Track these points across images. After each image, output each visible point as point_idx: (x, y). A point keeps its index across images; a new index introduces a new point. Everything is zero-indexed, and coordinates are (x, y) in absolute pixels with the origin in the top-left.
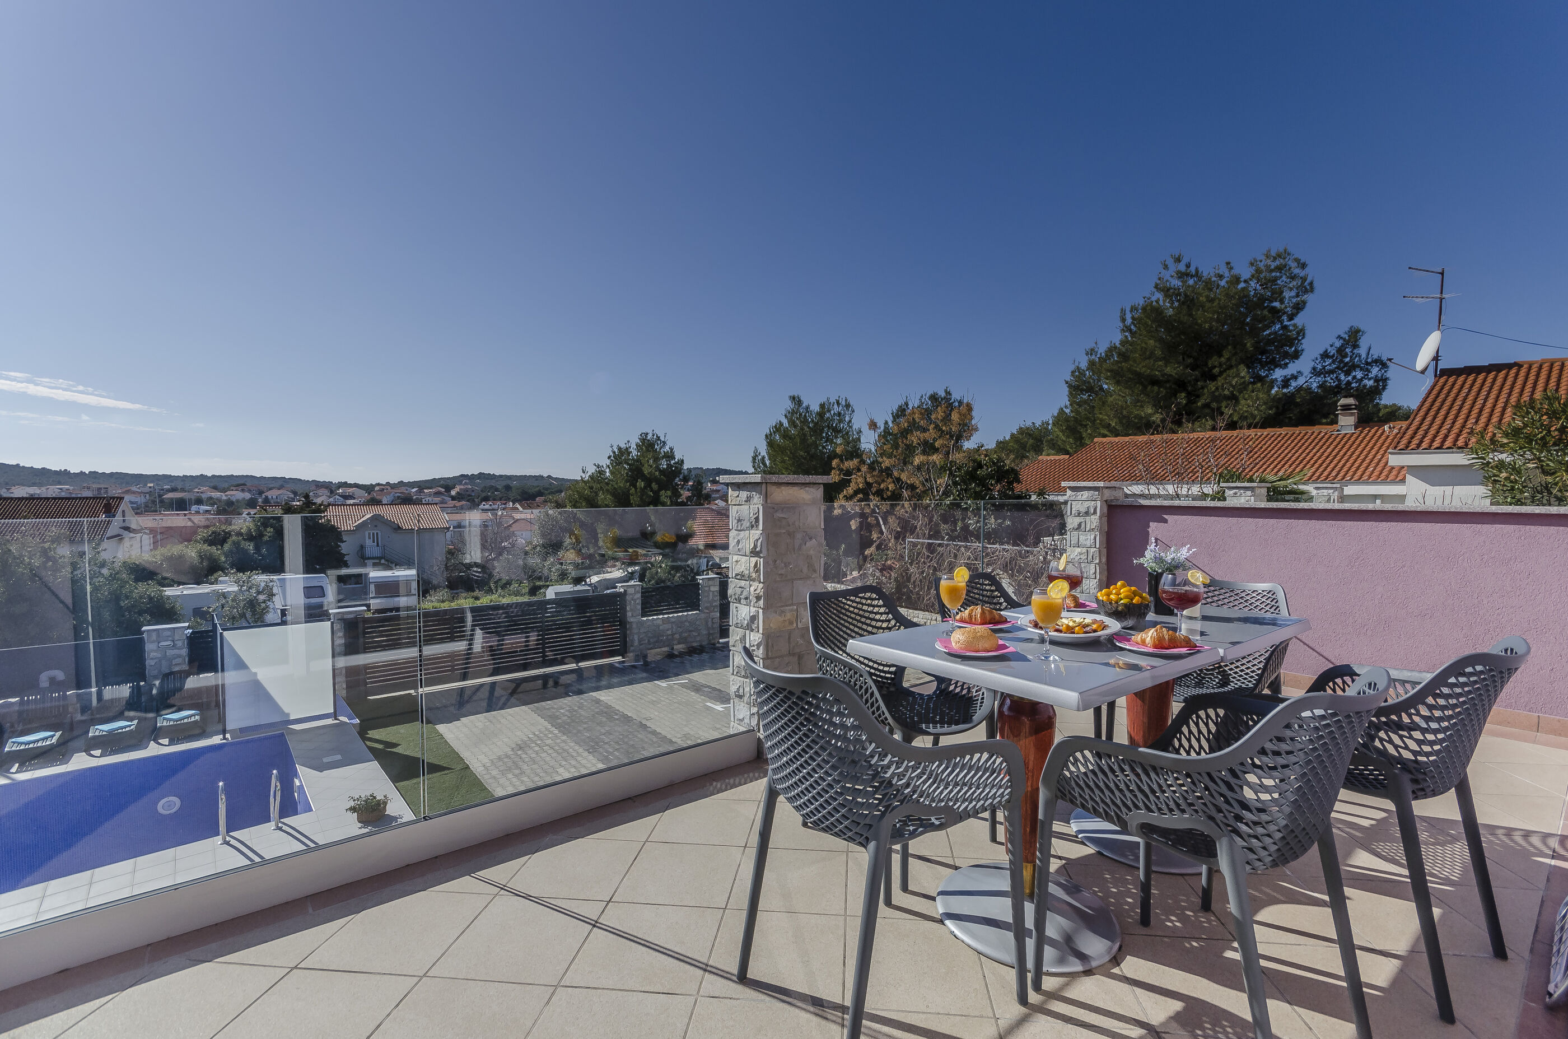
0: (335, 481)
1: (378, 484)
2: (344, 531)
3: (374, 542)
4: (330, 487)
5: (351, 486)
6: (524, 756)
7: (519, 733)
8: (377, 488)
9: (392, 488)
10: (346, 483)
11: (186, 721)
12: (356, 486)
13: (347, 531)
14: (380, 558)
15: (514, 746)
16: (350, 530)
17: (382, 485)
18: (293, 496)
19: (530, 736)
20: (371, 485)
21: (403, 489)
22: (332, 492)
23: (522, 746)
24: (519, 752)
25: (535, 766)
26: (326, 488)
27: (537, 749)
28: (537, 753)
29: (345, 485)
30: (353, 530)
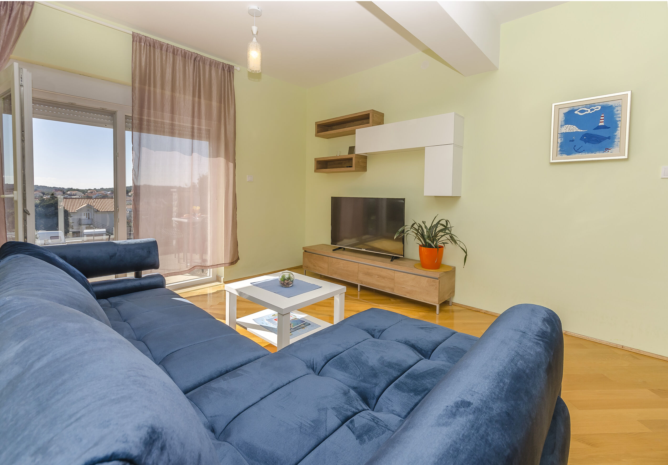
0: (66, 187)
1: (90, 189)
2: (71, 212)
3: (87, 217)
4: (63, 191)
5: (75, 190)
8: (89, 191)
9: (97, 191)
10: (72, 188)
12: (78, 190)
13: (73, 212)
14: (90, 225)
16: (74, 212)
17: (92, 190)
18: (42, 195)
20: (86, 189)
21: (103, 192)
22: (64, 193)
26: (61, 191)
29: (71, 189)
30: (76, 212)
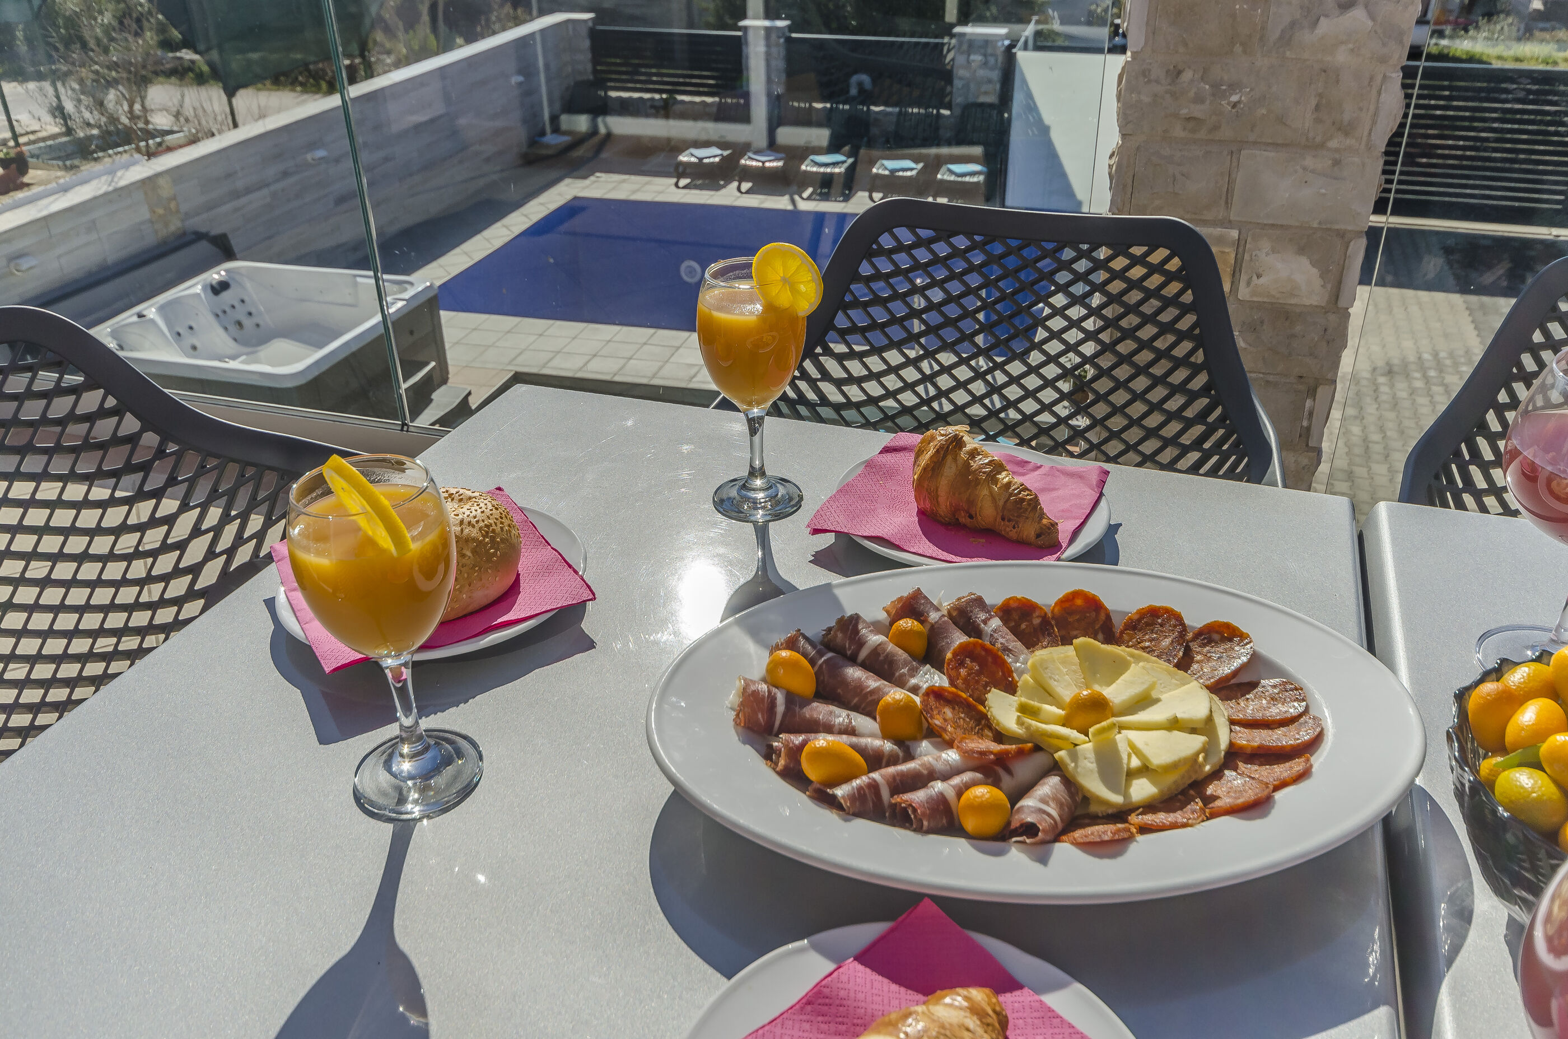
6: (1384, 389)
7: (1408, 344)
11: (967, 179)
15: (1380, 363)
19: (1426, 356)
23: (1396, 369)
24: (1382, 380)
25: (1391, 415)
27: (1419, 384)
28: (1413, 392)
